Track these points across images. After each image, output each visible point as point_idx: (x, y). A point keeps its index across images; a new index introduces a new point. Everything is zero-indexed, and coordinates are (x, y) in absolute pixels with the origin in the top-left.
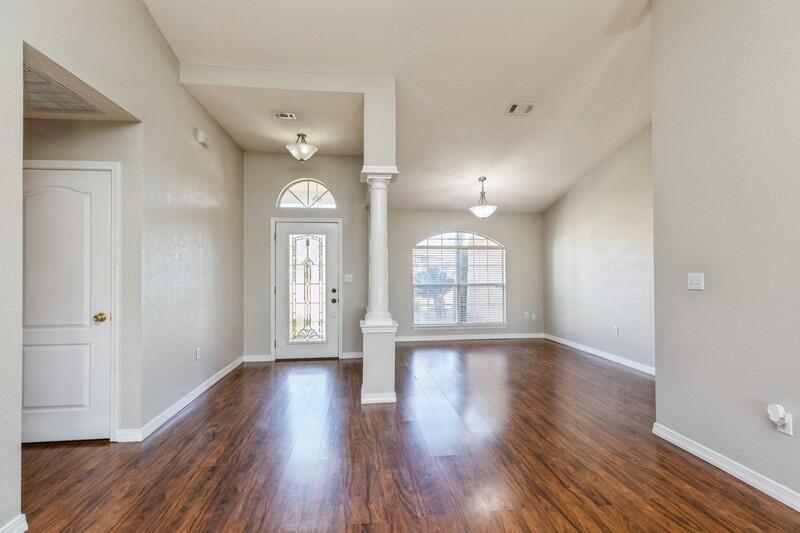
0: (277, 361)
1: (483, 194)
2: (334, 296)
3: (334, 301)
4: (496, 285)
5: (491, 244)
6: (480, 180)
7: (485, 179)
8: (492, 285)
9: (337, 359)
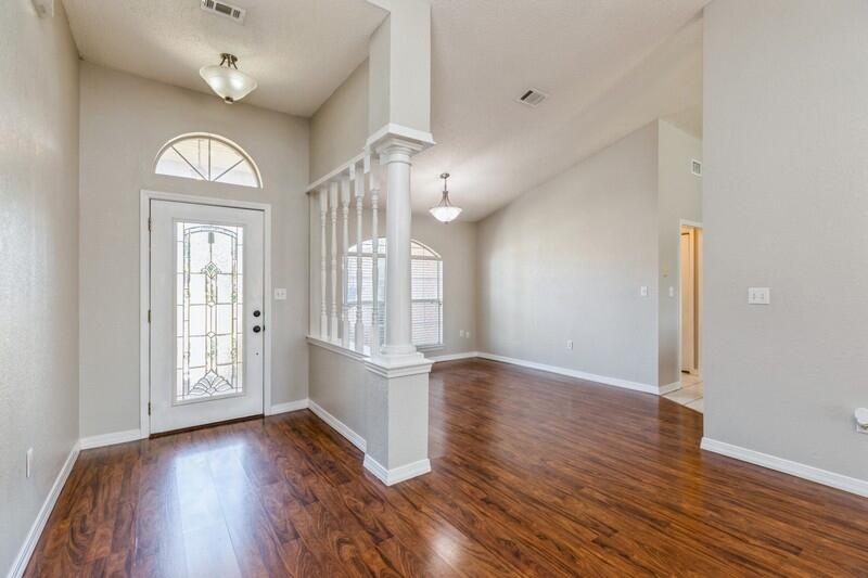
0: (153, 437)
1: (446, 194)
2: (258, 321)
3: (257, 330)
4: (432, 301)
5: (428, 254)
6: (442, 177)
7: (447, 175)
8: (428, 301)
9: (262, 416)
